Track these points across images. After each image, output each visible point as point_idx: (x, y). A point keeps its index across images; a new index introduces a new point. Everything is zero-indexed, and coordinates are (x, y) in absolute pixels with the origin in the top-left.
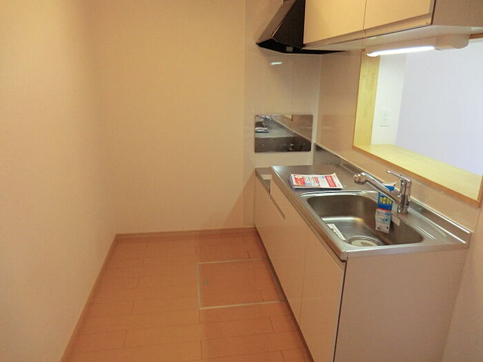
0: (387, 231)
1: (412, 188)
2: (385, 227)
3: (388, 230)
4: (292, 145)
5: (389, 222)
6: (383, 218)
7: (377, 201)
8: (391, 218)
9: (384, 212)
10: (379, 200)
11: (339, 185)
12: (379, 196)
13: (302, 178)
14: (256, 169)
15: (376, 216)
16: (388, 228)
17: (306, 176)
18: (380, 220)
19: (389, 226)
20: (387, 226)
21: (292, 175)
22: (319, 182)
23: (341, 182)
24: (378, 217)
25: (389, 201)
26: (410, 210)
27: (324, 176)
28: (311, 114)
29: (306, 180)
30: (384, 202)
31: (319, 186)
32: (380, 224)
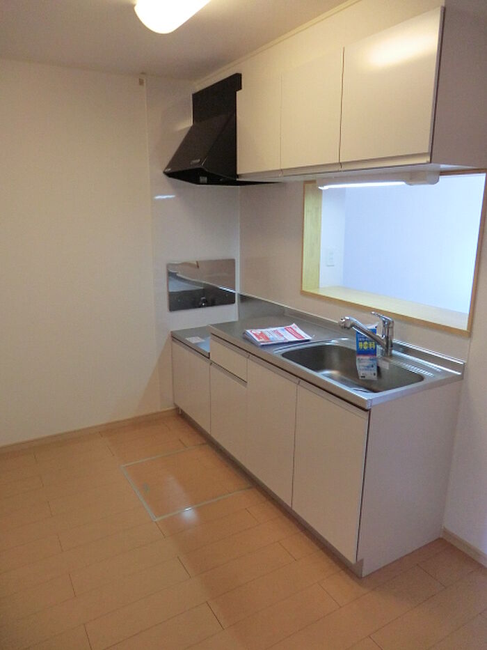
0: (375, 378)
1: (394, 328)
2: (371, 374)
3: (376, 376)
5: (375, 368)
6: (367, 364)
7: (355, 349)
8: (377, 364)
9: (367, 357)
10: (358, 346)
11: (308, 337)
12: (358, 342)
13: (262, 333)
14: (172, 332)
15: (357, 364)
16: (375, 374)
17: (263, 330)
18: (363, 367)
19: (376, 372)
20: (373, 373)
21: (248, 331)
22: (282, 336)
23: (306, 333)
24: (361, 364)
25: (372, 345)
26: (394, 352)
27: (283, 328)
28: (232, 258)
29: (268, 334)
30: (365, 348)
31: (286, 339)
32: (364, 372)
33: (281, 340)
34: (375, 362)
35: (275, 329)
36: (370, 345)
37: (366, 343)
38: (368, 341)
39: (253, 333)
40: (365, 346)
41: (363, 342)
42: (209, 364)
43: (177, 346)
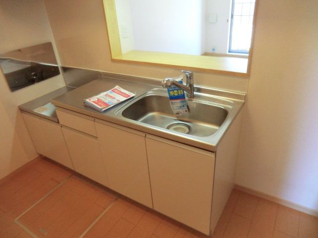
2: (183, 112)
4: (33, 74)
5: (186, 107)
6: (180, 105)
7: (168, 96)
8: (187, 104)
9: (179, 101)
10: (169, 94)
11: (132, 95)
12: (169, 91)
13: (98, 100)
14: (19, 107)
15: (171, 106)
16: (186, 111)
17: (98, 96)
18: (177, 108)
19: (187, 110)
20: (184, 110)
21: (87, 100)
22: (114, 98)
23: (130, 91)
24: (174, 106)
25: (180, 92)
26: (195, 93)
27: (110, 91)
28: (49, 41)
29: (103, 99)
30: (176, 95)
31: (118, 101)
32: (178, 111)
33: (115, 102)
34: (184, 103)
35: (105, 93)
36: (179, 92)
37: (176, 91)
38: (177, 90)
39: (92, 101)
40: (176, 93)
41: (173, 91)
42: (60, 127)
43: (26, 116)
